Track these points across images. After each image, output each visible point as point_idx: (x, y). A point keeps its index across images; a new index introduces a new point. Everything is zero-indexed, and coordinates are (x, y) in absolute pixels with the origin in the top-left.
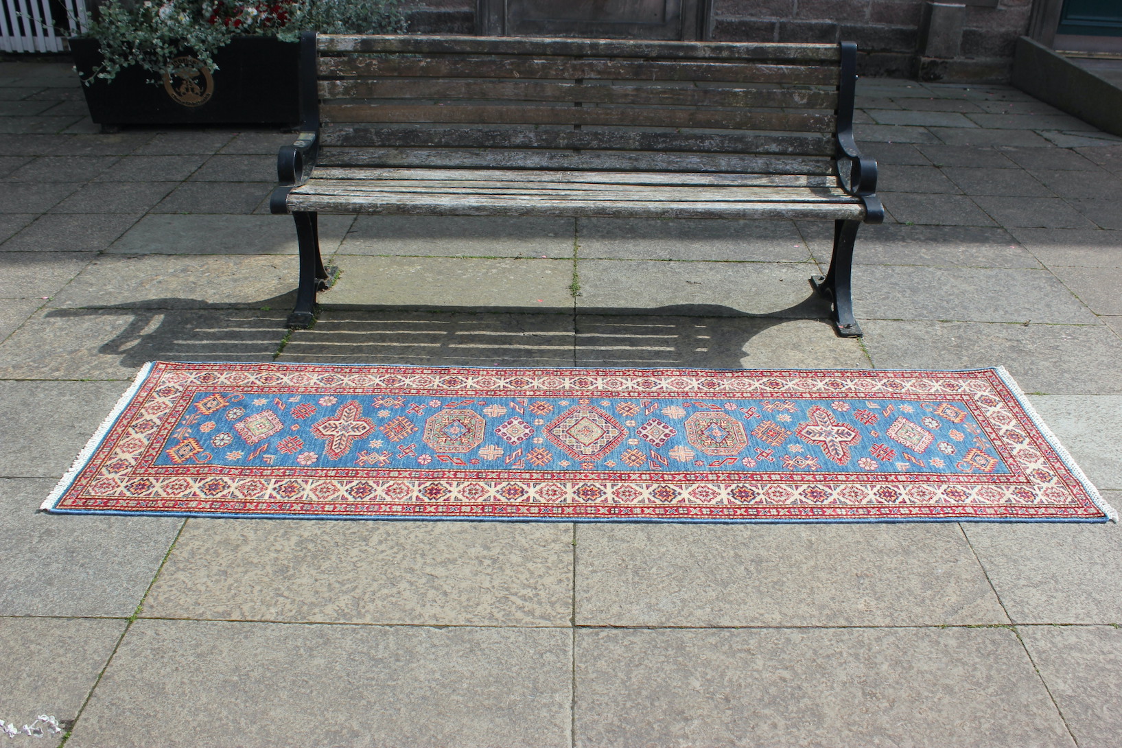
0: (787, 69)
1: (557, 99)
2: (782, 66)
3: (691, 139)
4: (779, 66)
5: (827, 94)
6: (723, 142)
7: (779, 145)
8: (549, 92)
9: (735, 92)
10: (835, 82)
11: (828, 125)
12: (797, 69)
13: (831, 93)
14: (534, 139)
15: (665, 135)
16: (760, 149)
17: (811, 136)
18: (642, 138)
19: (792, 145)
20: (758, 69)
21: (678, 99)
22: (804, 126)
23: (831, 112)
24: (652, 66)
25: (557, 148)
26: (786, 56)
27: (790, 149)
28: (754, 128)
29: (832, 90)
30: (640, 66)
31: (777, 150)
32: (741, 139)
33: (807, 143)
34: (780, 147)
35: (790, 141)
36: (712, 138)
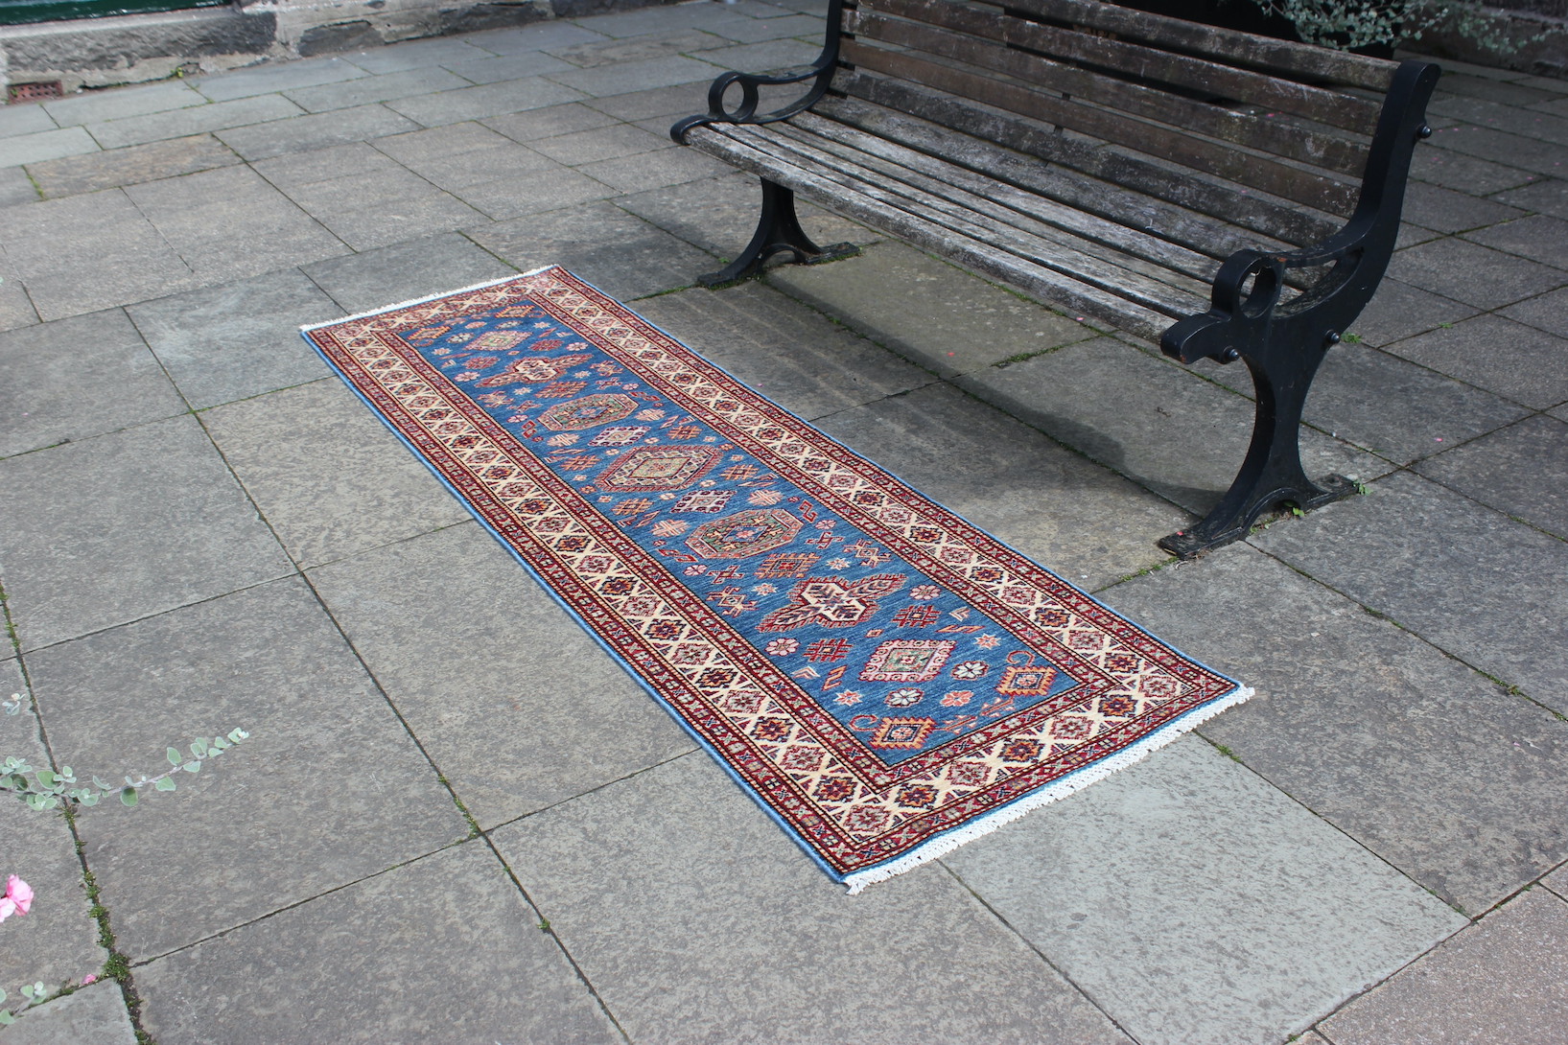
0: (1308, 92)
1: (1038, 81)
2: (1304, 87)
3: (1163, 178)
4: (1300, 86)
5: (1354, 149)
6: (1199, 195)
7: (1270, 220)
8: (1031, 70)
9: (1230, 117)
10: (1371, 129)
11: (1348, 206)
12: (1323, 95)
13: (1362, 148)
14: (1000, 133)
15: (1136, 164)
16: (1241, 220)
17: (1321, 217)
18: (1109, 162)
19: (1287, 224)
20: (1269, 85)
21: (1161, 112)
22: (1312, 196)
23: (1358, 182)
24: (1144, 55)
25: (1018, 150)
26: (1315, 71)
27: (1281, 231)
28: (1247, 182)
29: (1365, 142)
30: (1131, 52)
31: (1263, 228)
32: (1223, 196)
33: (1310, 228)
34: (1269, 223)
35: (1287, 216)
36: (1189, 185)
